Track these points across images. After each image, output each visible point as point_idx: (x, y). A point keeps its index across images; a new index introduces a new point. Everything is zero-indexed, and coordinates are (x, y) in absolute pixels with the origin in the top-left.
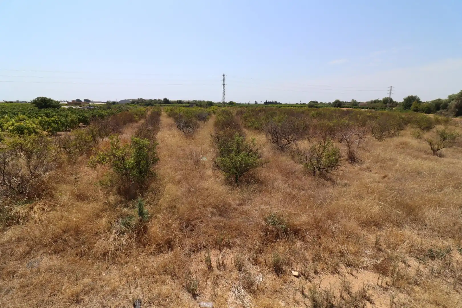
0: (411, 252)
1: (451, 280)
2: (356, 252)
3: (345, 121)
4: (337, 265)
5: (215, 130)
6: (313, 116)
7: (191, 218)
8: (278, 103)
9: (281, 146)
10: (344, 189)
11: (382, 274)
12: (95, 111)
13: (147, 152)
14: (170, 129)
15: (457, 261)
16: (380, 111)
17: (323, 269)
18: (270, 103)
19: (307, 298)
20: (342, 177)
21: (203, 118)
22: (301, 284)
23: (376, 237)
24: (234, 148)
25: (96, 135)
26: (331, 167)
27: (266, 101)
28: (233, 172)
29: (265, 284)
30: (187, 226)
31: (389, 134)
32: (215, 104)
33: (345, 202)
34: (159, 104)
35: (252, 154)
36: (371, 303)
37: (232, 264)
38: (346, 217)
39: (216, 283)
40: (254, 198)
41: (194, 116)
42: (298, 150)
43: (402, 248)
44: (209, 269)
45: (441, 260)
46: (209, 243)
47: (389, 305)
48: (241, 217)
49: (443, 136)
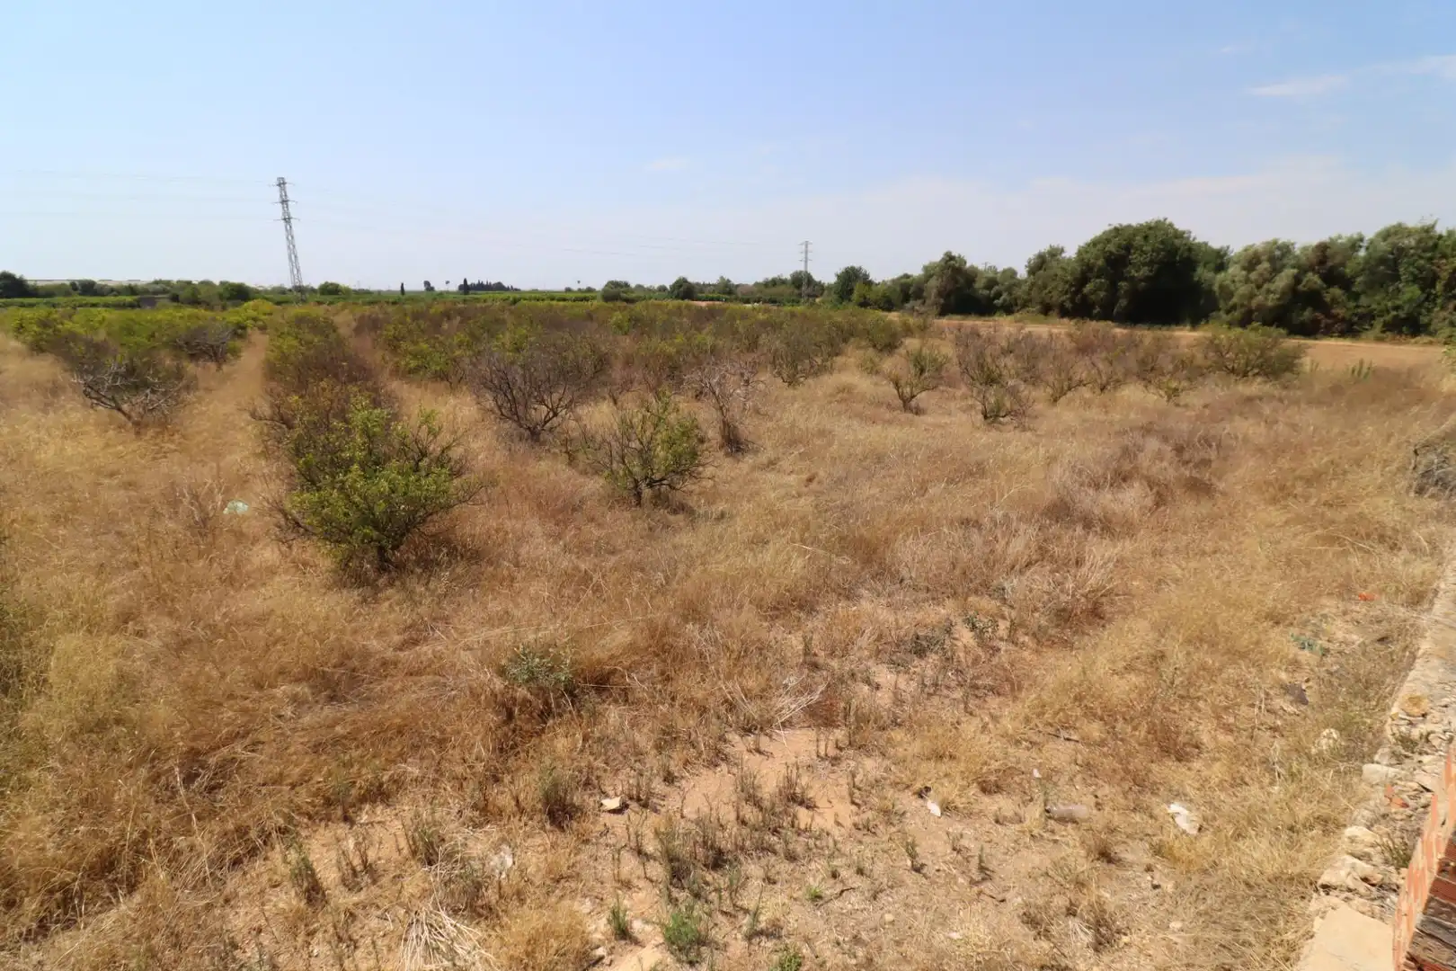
0: (880, 651)
1: (958, 694)
2: (763, 690)
3: (706, 337)
4: (722, 739)
5: (270, 392)
6: (619, 327)
7: (202, 745)
8: (507, 289)
9: (529, 428)
10: (719, 529)
11: (826, 725)
14: (47, 407)
15: (965, 647)
16: (788, 308)
17: (687, 762)
18: (480, 287)
19: (652, 861)
20: (712, 498)
21: (209, 350)
22: (631, 829)
23: (804, 638)
24: (355, 448)
26: (682, 473)
27: (465, 281)
28: (365, 536)
29: (522, 871)
31: (812, 367)
32: (257, 292)
33: (720, 566)
35: (429, 465)
36: (808, 808)
37: (399, 851)
38: (731, 604)
39: (345, 937)
40: (455, 611)
41: (166, 345)
42: (584, 433)
43: (860, 648)
44: (310, 901)
45: (936, 653)
46: (298, 809)
47: (847, 797)
48: (415, 684)
49: (920, 365)
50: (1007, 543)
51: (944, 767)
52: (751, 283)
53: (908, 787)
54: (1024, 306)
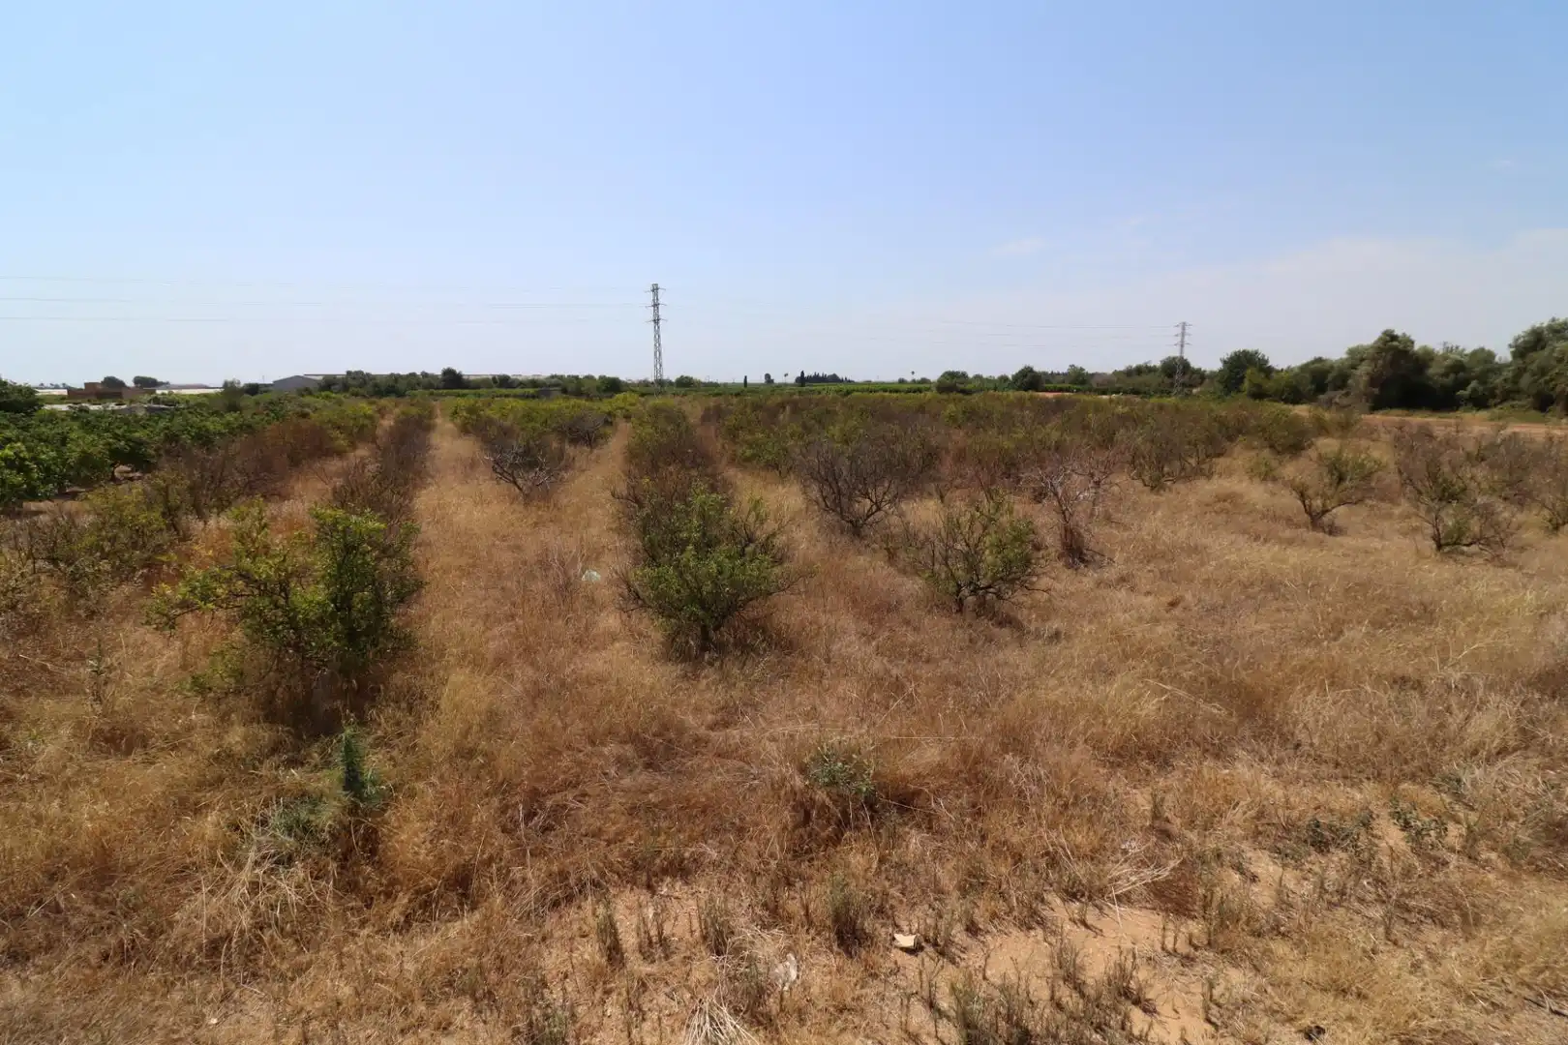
0: (1260, 833)
1: (1377, 912)
2: (1094, 851)
3: (1052, 432)
4: (1039, 897)
5: (628, 474)
6: (953, 418)
7: (542, 787)
8: (842, 381)
9: (851, 522)
10: (1055, 649)
11: (1177, 912)
12: (179, 420)
13: (378, 559)
14: (465, 479)
15: (1392, 850)
16: (1154, 400)
17: (994, 915)
18: (817, 379)
19: (945, 1020)
20: (1047, 612)
21: (585, 436)
22: (924, 976)
23: (1154, 796)
24: (691, 531)
25: (178, 508)
27: (802, 373)
28: (693, 613)
29: (805, 989)
30: (530, 815)
31: (1183, 469)
32: (627, 385)
33: (1052, 692)
34: (427, 392)
35: (754, 553)
36: (1145, 1011)
37: (692, 932)
38: (1061, 739)
39: (635, 1005)
40: (765, 699)
41: (554, 430)
42: (907, 530)
43: (1231, 823)
44: (610, 959)
45: (1345, 850)
46: (610, 866)
47: (1201, 1011)
48: (722, 766)
49: (1337, 472)
50: (1467, 718)
51: (1348, 1007)
52: (1110, 371)
53: (1291, 1020)
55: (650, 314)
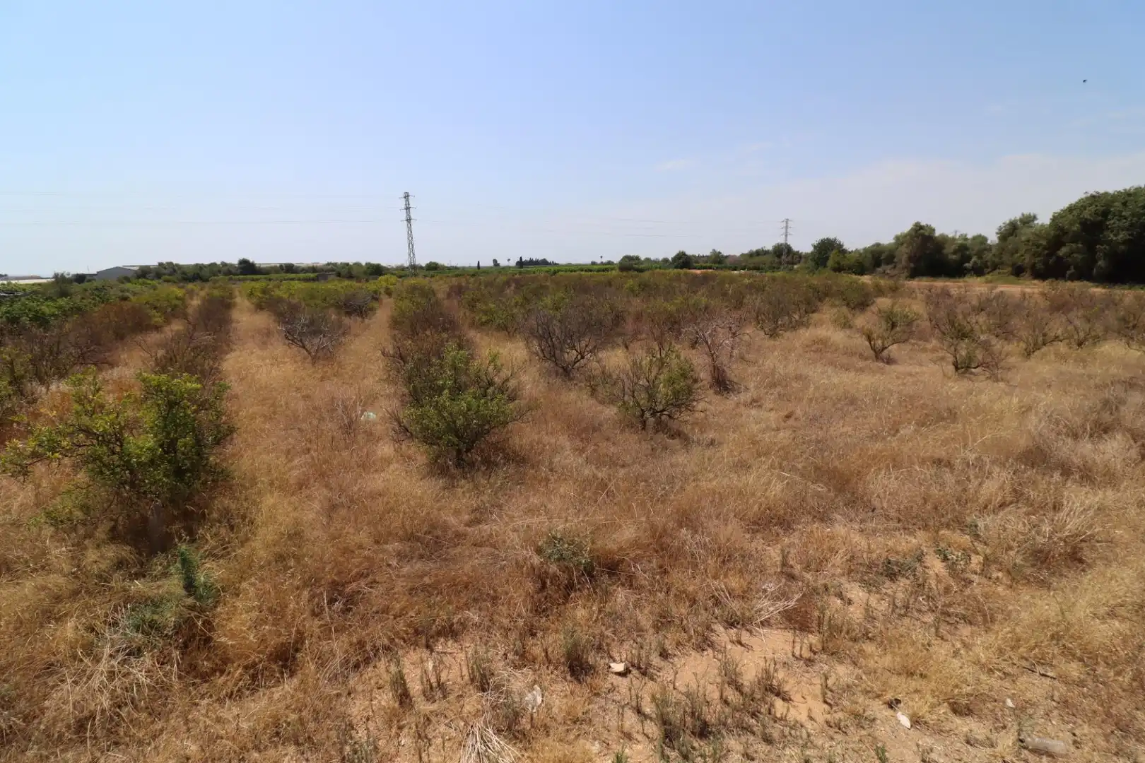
0: (852, 570)
1: (929, 618)
2: (745, 592)
3: (701, 298)
4: (709, 628)
5: (394, 337)
6: (632, 290)
7: (341, 579)
8: (550, 264)
9: (563, 367)
10: (708, 453)
11: (801, 630)
12: (17, 306)
13: (196, 412)
14: (264, 345)
15: (937, 575)
16: (769, 274)
17: (678, 644)
18: (531, 262)
19: (649, 721)
20: (703, 426)
21: (357, 309)
22: (633, 691)
23: (783, 551)
24: (446, 379)
25: (22, 377)
26: (679, 406)
27: (521, 258)
28: (449, 441)
29: (548, 709)
30: (332, 601)
31: (791, 322)
32: (388, 269)
33: (710, 482)
34: (227, 277)
35: (493, 392)
36: (784, 699)
37: (462, 677)
38: (718, 516)
39: (423, 735)
40: (507, 501)
41: (332, 305)
42: (603, 372)
43: (833, 565)
44: (401, 703)
45: (907, 578)
46: (397, 634)
47: (820, 696)
48: (478, 553)
49: (891, 321)
50: (980, 484)
51: (914, 684)
52: (738, 254)
53: (878, 696)
54: (995, 267)
55: (403, 215)
